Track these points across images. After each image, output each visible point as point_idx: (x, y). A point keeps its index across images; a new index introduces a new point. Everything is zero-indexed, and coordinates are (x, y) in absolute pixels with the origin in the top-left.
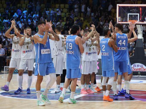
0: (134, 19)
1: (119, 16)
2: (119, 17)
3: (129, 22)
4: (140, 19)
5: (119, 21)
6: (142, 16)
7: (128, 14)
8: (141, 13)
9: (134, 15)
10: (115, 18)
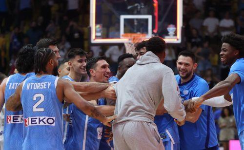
0: (138, 31)
1: (97, 23)
2: (98, 26)
3: (123, 39)
4: (155, 31)
5: (97, 37)
6: (161, 23)
7: (123, 18)
8: (156, 14)
9: (137, 19)
10: (86, 30)
